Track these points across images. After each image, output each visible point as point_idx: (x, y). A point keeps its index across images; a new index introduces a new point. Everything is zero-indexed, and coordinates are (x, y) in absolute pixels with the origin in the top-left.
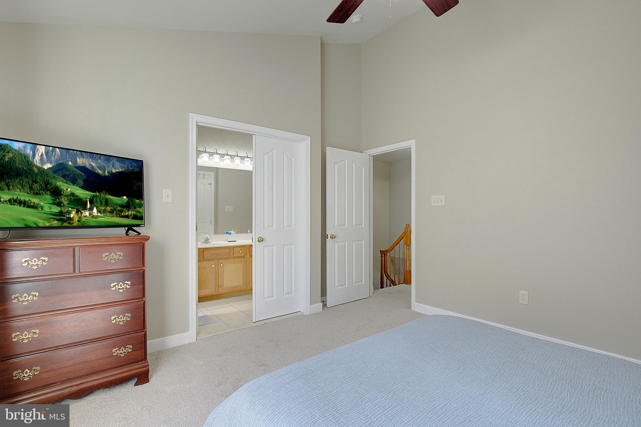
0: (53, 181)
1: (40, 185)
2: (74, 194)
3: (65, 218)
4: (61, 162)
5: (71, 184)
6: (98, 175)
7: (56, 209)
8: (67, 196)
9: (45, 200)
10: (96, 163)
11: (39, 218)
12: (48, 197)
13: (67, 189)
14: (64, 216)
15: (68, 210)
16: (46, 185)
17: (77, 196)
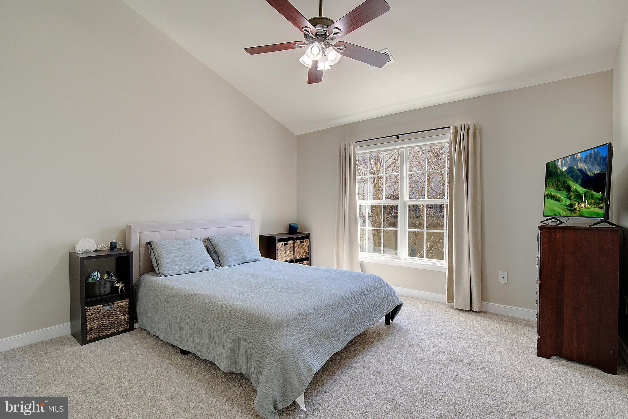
0: (567, 180)
1: (561, 184)
2: (577, 190)
3: (573, 209)
4: (571, 165)
5: (576, 182)
6: (587, 175)
7: (568, 202)
8: (573, 192)
9: (563, 195)
10: (587, 167)
11: (561, 209)
12: (565, 192)
13: (574, 187)
14: (572, 207)
15: (574, 203)
16: (564, 183)
17: (578, 192)
